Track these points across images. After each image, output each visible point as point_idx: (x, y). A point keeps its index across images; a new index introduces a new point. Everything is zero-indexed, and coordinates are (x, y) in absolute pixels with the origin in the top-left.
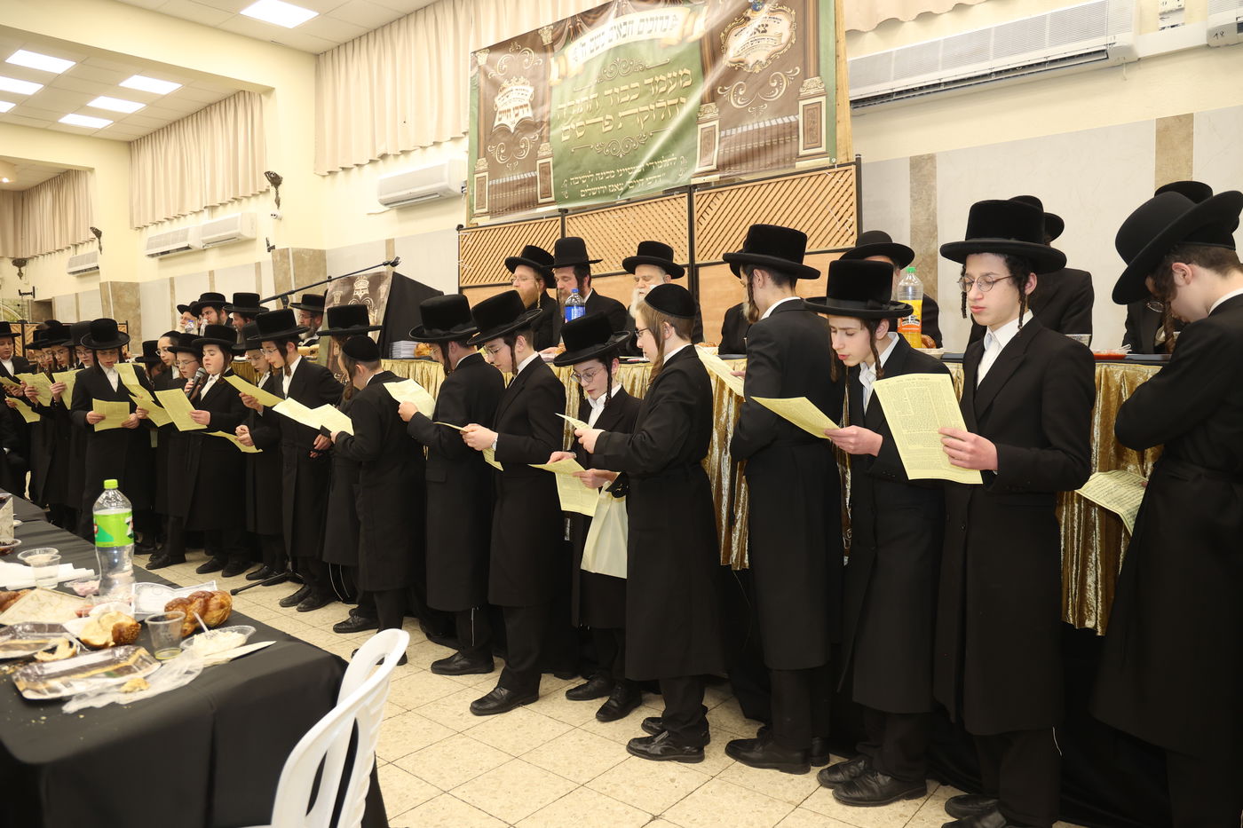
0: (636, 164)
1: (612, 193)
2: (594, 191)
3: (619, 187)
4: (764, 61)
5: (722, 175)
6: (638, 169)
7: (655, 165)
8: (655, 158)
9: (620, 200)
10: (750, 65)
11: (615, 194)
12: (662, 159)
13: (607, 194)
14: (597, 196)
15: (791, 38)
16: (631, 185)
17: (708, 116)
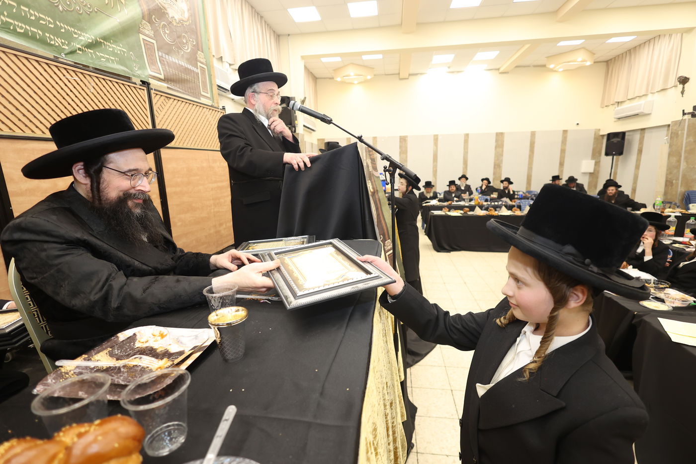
0: (82, 30)
1: (52, 45)
2: (21, 28)
3: (63, 44)
4: (177, 21)
5: (169, 86)
6: (87, 37)
7: (104, 44)
8: (106, 38)
9: (63, 57)
10: (170, 16)
11: (58, 49)
12: (111, 43)
13: (43, 42)
14: (25, 35)
15: (188, 20)
16: (79, 49)
17: (147, 32)
